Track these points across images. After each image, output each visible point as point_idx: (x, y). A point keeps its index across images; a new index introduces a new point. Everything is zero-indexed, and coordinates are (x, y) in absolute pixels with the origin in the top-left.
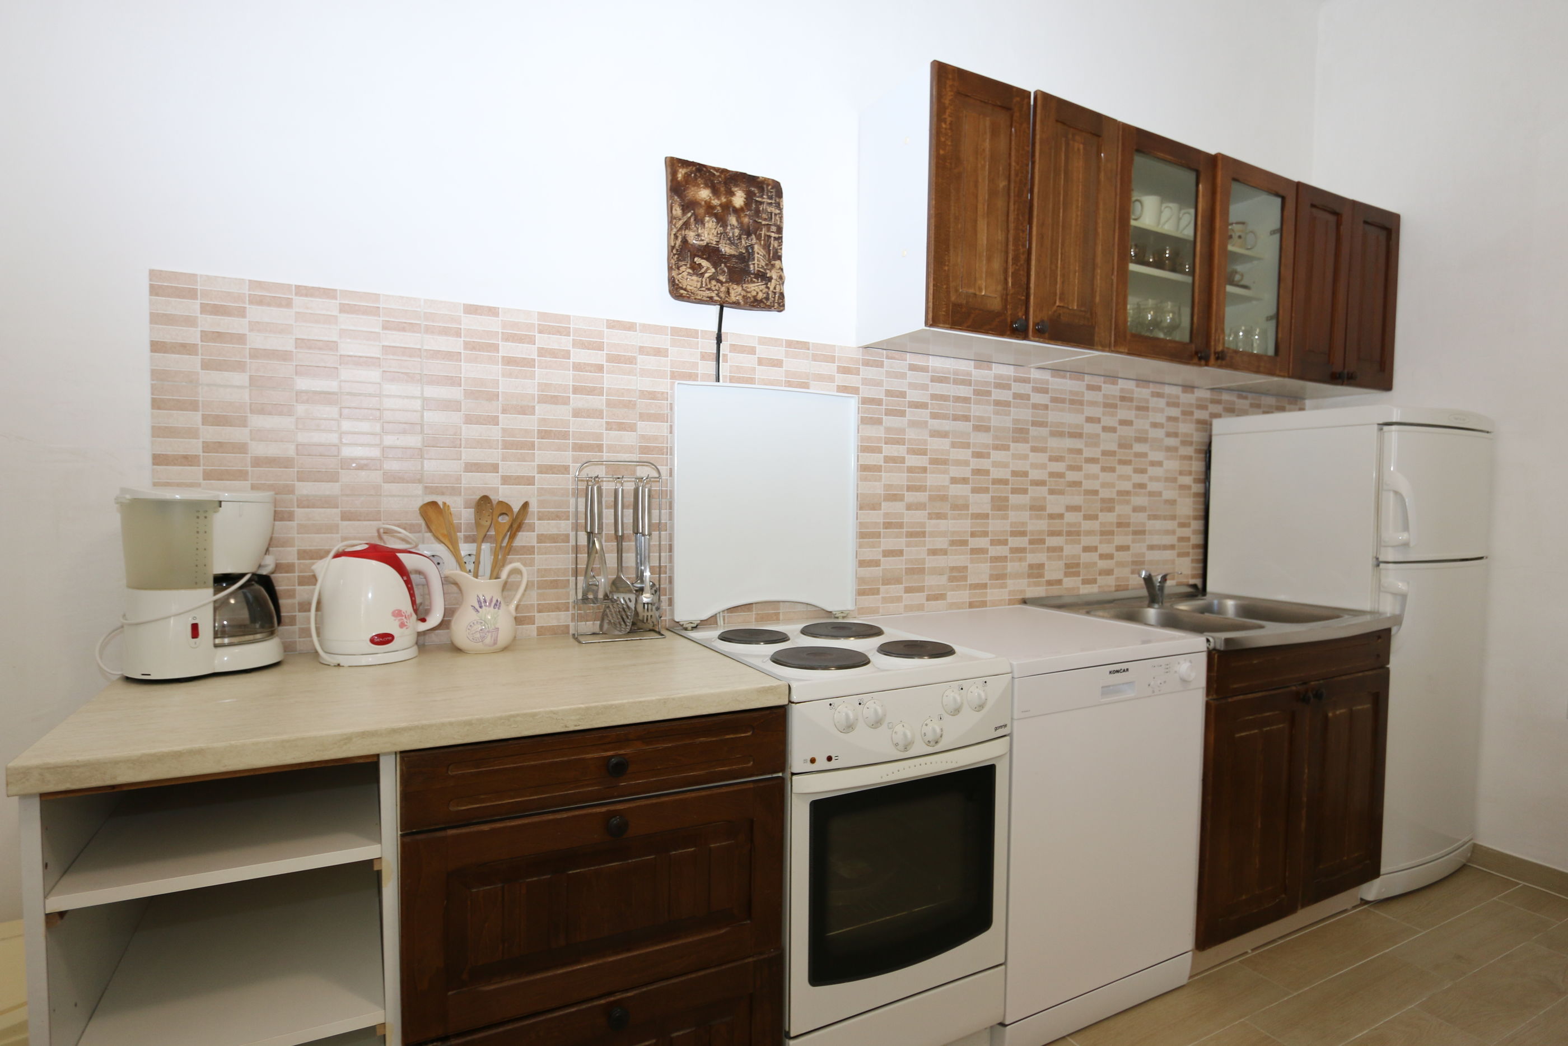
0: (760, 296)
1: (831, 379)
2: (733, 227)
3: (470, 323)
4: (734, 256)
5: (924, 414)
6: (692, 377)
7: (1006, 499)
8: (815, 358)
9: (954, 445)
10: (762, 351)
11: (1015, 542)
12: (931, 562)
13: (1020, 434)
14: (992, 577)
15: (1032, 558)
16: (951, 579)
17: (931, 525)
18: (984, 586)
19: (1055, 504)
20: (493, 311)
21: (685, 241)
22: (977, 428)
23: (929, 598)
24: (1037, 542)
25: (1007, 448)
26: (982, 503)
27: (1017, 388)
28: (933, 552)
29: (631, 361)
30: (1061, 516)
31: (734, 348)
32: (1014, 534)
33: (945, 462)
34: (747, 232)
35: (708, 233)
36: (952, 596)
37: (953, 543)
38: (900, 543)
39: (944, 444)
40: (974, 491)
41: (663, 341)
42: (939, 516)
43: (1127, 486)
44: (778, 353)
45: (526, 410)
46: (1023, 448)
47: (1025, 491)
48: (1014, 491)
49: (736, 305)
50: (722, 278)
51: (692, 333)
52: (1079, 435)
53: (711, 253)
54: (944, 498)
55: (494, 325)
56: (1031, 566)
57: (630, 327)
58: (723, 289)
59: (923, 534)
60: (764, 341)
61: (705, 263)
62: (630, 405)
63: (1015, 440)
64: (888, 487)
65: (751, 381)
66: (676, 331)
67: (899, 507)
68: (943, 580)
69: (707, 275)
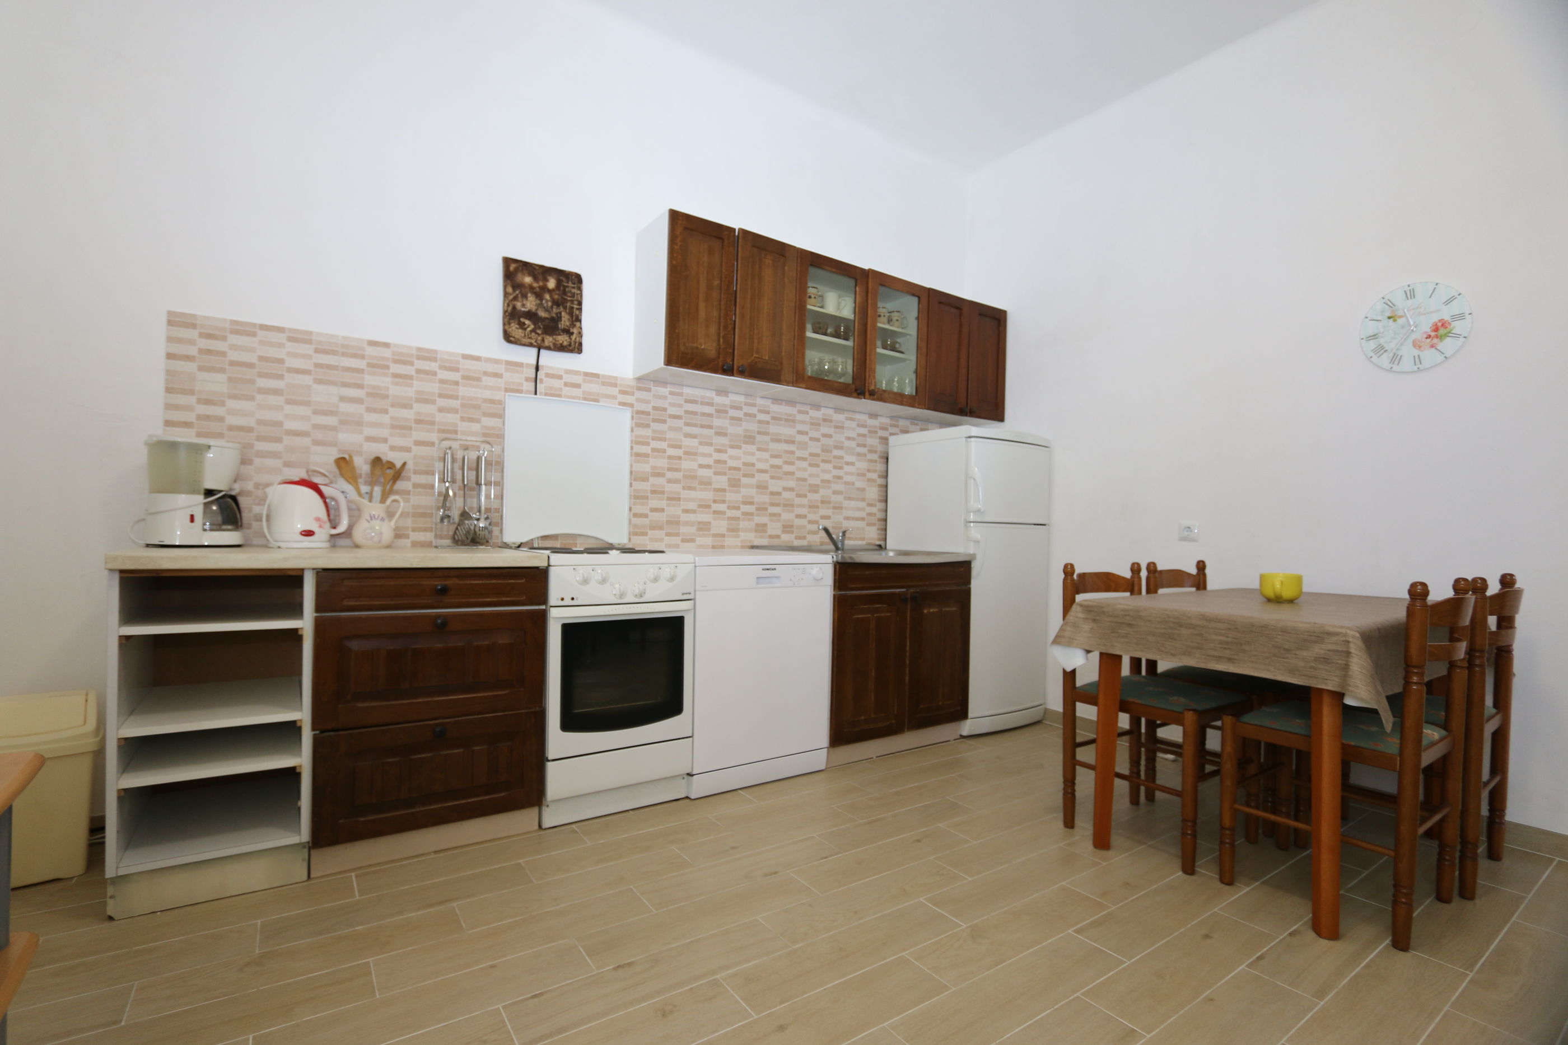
0: (565, 343)
1: (615, 397)
2: (547, 301)
3: (370, 351)
4: (547, 318)
5: (680, 423)
6: (520, 391)
7: (739, 480)
8: (604, 384)
9: (701, 443)
10: (567, 378)
11: (745, 508)
12: (684, 517)
13: (749, 439)
14: (729, 530)
15: (758, 520)
16: (699, 529)
17: (685, 494)
18: (723, 536)
19: (775, 486)
20: (386, 345)
21: (514, 308)
22: (718, 434)
23: (683, 541)
24: (762, 509)
25: (739, 447)
26: (721, 481)
27: (747, 409)
28: (686, 511)
29: (478, 379)
30: (779, 494)
31: (548, 375)
32: (745, 503)
33: (695, 454)
34: (556, 303)
35: (530, 303)
36: (700, 541)
37: (700, 506)
38: (663, 504)
39: (693, 443)
40: (716, 473)
41: (500, 369)
42: (690, 488)
43: (828, 477)
44: (578, 379)
45: (406, 406)
46: (751, 448)
47: (753, 476)
48: (744, 475)
49: (548, 348)
50: (539, 331)
51: (520, 365)
52: (793, 442)
53: (531, 315)
54: (694, 477)
55: (387, 353)
56: (757, 525)
57: (478, 359)
58: (540, 338)
59: (679, 499)
60: (568, 372)
61: (527, 322)
62: (476, 407)
63: (746, 443)
64: (653, 468)
65: (560, 396)
66: (508, 363)
67: (661, 481)
68: (693, 530)
69: (529, 329)
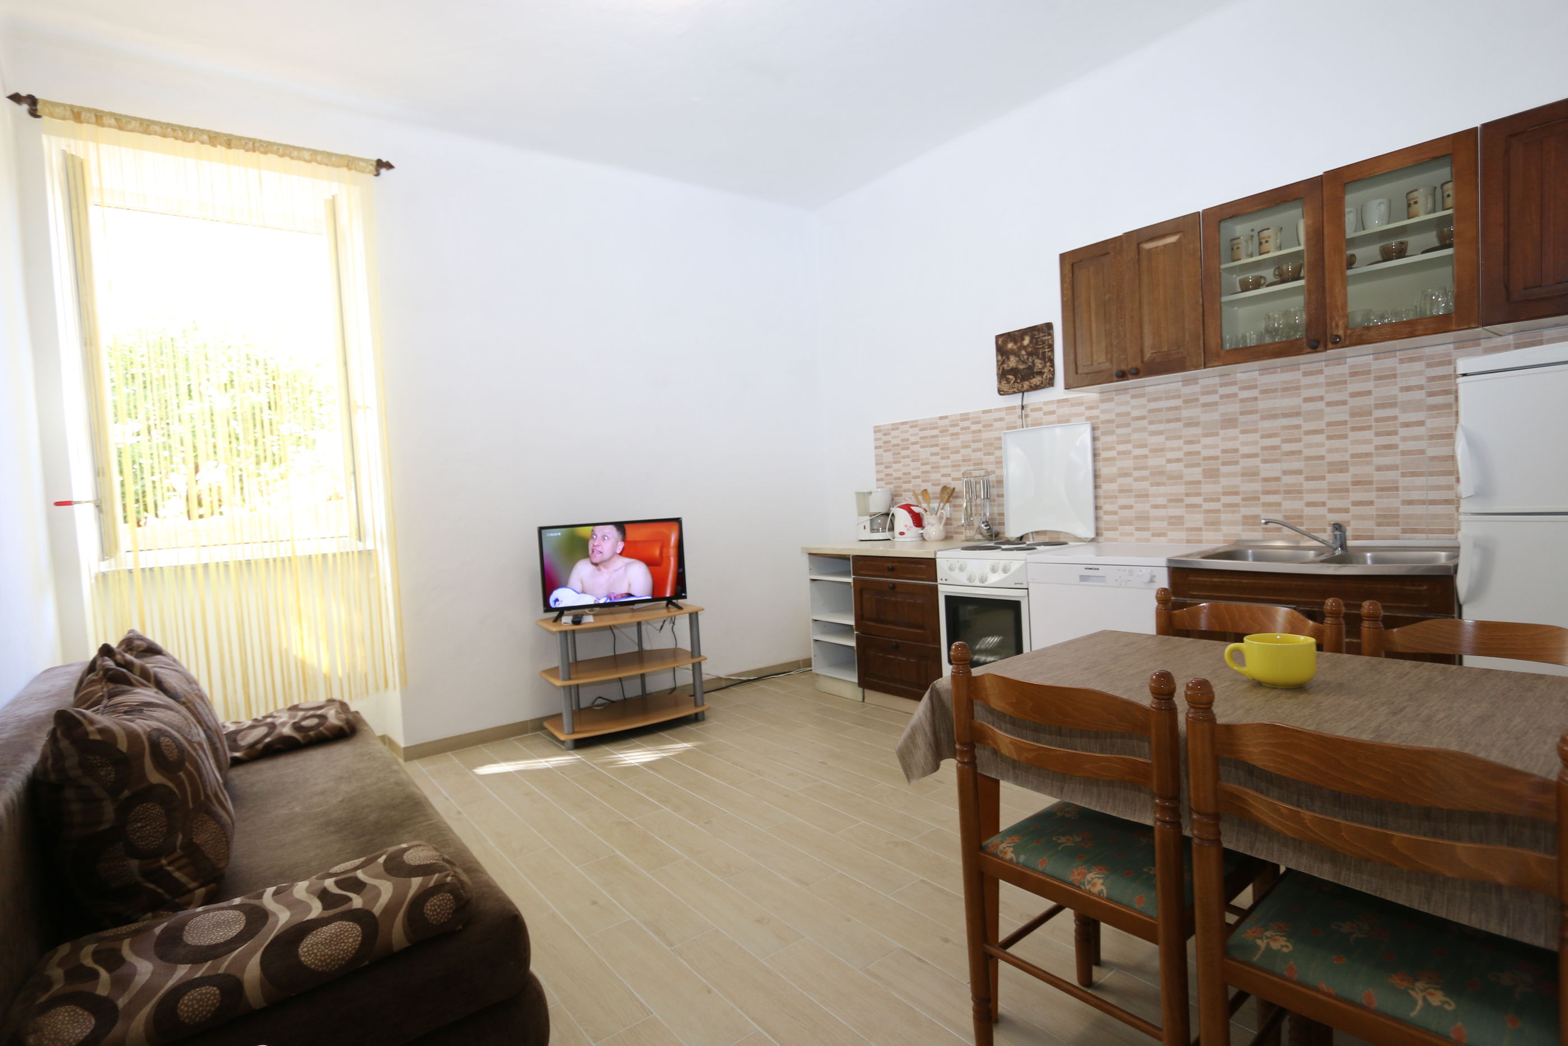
0: (1038, 383)
1: (1082, 414)
2: (1023, 355)
3: (941, 423)
4: (1025, 368)
5: (1144, 423)
6: (1015, 428)
7: (1218, 470)
8: (1073, 405)
9: (1167, 439)
10: (1046, 409)
11: (1227, 499)
12: (1154, 513)
13: (1229, 422)
14: (1206, 524)
15: (1245, 511)
16: (1170, 524)
17: (1153, 490)
18: (1200, 529)
19: (1269, 470)
20: (946, 417)
21: (1003, 369)
22: (1188, 425)
23: (1153, 535)
24: (1251, 499)
25: (1217, 434)
26: (1196, 473)
27: (1223, 391)
28: (1156, 507)
30: (1277, 479)
31: (1033, 410)
32: (1226, 494)
33: (1162, 450)
34: (1029, 354)
37: (1170, 501)
38: (1131, 501)
39: (1160, 439)
40: (1187, 466)
41: (1002, 414)
42: (1158, 484)
44: (1053, 407)
45: (957, 452)
46: (1231, 432)
47: (1236, 463)
48: (1224, 464)
49: (1027, 391)
50: (1019, 381)
51: (1013, 408)
52: (1298, 414)
53: (1013, 371)
54: (1161, 473)
55: (946, 422)
56: (1245, 517)
57: (989, 411)
58: (1020, 386)
59: (1147, 496)
60: (1046, 403)
61: (1011, 377)
62: (991, 444)
63: (1222, 428)
65: (1040, 424)
66: (1008, 408)
67: (1128, 480)
68: (1164, 524)
69: (1012, 382)
